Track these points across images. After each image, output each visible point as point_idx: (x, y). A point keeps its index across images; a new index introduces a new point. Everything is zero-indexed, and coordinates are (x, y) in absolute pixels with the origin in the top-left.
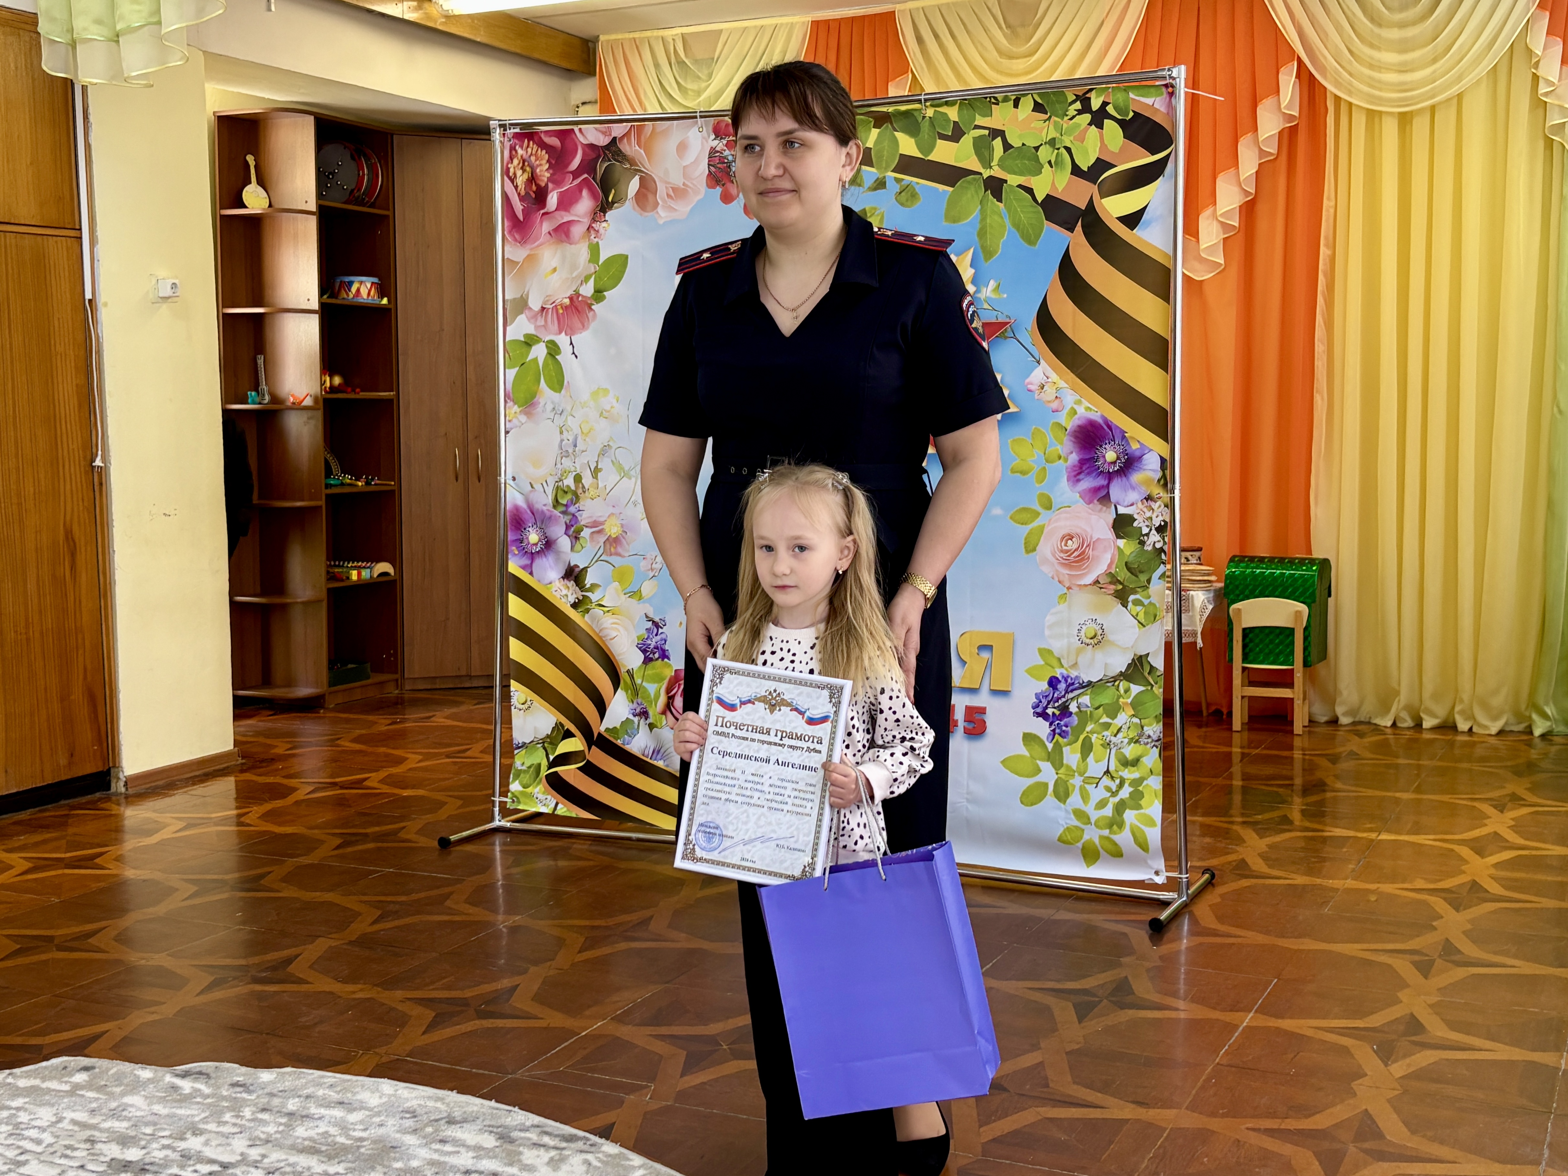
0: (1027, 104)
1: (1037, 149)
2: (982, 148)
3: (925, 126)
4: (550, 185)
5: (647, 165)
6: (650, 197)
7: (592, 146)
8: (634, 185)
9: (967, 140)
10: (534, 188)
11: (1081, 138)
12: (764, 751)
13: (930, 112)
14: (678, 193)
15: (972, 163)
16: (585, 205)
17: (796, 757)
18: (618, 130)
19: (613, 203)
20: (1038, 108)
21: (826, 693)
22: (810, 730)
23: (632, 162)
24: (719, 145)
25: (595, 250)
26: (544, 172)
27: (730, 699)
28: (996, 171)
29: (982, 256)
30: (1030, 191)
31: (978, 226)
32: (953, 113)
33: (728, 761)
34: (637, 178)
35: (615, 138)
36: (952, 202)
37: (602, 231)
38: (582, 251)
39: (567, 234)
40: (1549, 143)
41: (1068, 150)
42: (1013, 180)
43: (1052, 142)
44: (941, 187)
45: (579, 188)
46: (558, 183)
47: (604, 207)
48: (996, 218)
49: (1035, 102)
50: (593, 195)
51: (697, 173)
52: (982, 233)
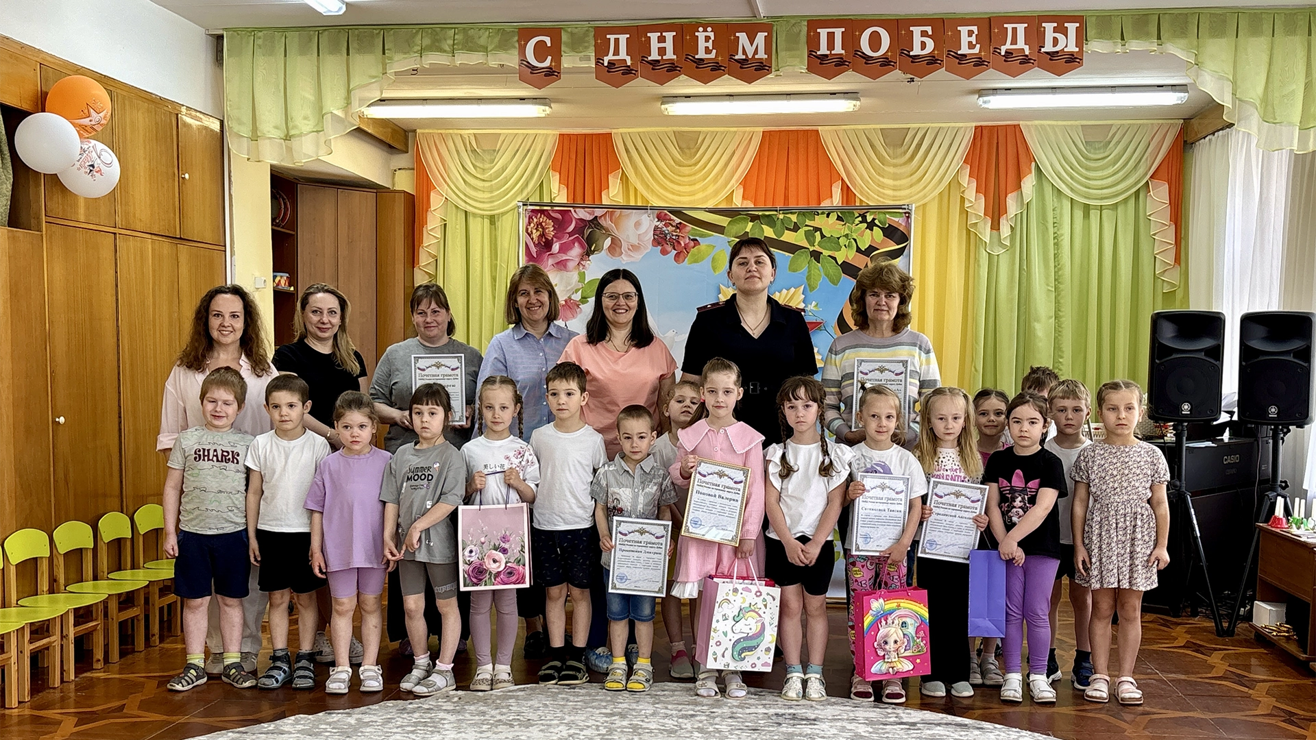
0: (834, 216)
1: (839, 238)
2: (809, 236)
3: (779, 223)
4: (555, 239)
5: (616, 232)
6: (617, 249)
7: (581, 220)
8: (608, 242)
9: (802, 231)
10: (544, 240)
11: (862, 235)
12: (954, 513)
13: (781, 217)
14: (635, 248)
15: (804, 243)
16: (576, 251)
17: (966, 515)
18: (598, 212)
19: (594, 251)
20: (839, 218)
21: (979, 491)
22: (973, 505)
23: (607, 230)
24: (660, 224)
25: (582, 276)
26: (550, 231)
27: (941, 494)
28: (817, 248)
29: (808, 289)
30: (835, 259)
31: (807, 274)
32: (794, 218)
33: (939, 517)
34: (610, 238)
35: (596, 217)
36: (792, 262)
37: (587, 266)
38: (574, 276)
39: (565, 266)
40: (968, 232)
41: (855, 240)
42: (826, 253)
43: (847, 236)
44: (787, 254)
45: (573, 242)
46: (559, 239)
47: (588, 253)
48: (816, 271)
49: (838, 216)
50: (582, 245)
51: (647, 238)
52: (809, 278)
